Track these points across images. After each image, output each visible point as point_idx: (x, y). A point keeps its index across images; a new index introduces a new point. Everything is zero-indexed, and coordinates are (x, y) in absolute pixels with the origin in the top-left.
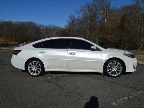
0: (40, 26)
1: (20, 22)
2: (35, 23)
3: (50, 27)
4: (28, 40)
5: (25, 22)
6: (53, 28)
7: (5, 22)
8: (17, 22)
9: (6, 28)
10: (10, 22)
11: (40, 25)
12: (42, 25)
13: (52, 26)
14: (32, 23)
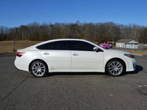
0: (120, 26)
1: (100, 23)
2: (115, 23)
3: (130, 26)
4: (107, 40)
5: (105, 22)
6: (133, 27)
7: (87, 23)
8: (97, 23)
9: (87, 29)
10: (91, 23)
11: (120, 24)
12: (122, 24)
13: (132, 25)
14: (111, 23)
